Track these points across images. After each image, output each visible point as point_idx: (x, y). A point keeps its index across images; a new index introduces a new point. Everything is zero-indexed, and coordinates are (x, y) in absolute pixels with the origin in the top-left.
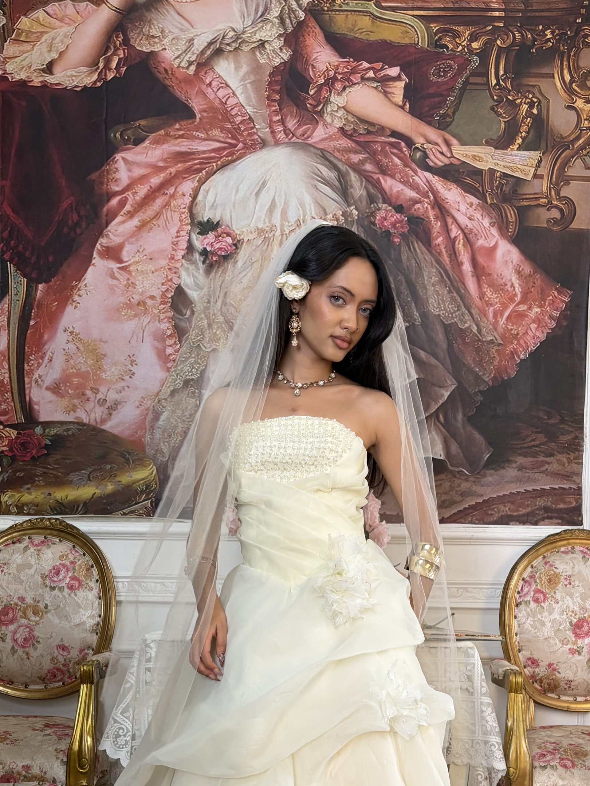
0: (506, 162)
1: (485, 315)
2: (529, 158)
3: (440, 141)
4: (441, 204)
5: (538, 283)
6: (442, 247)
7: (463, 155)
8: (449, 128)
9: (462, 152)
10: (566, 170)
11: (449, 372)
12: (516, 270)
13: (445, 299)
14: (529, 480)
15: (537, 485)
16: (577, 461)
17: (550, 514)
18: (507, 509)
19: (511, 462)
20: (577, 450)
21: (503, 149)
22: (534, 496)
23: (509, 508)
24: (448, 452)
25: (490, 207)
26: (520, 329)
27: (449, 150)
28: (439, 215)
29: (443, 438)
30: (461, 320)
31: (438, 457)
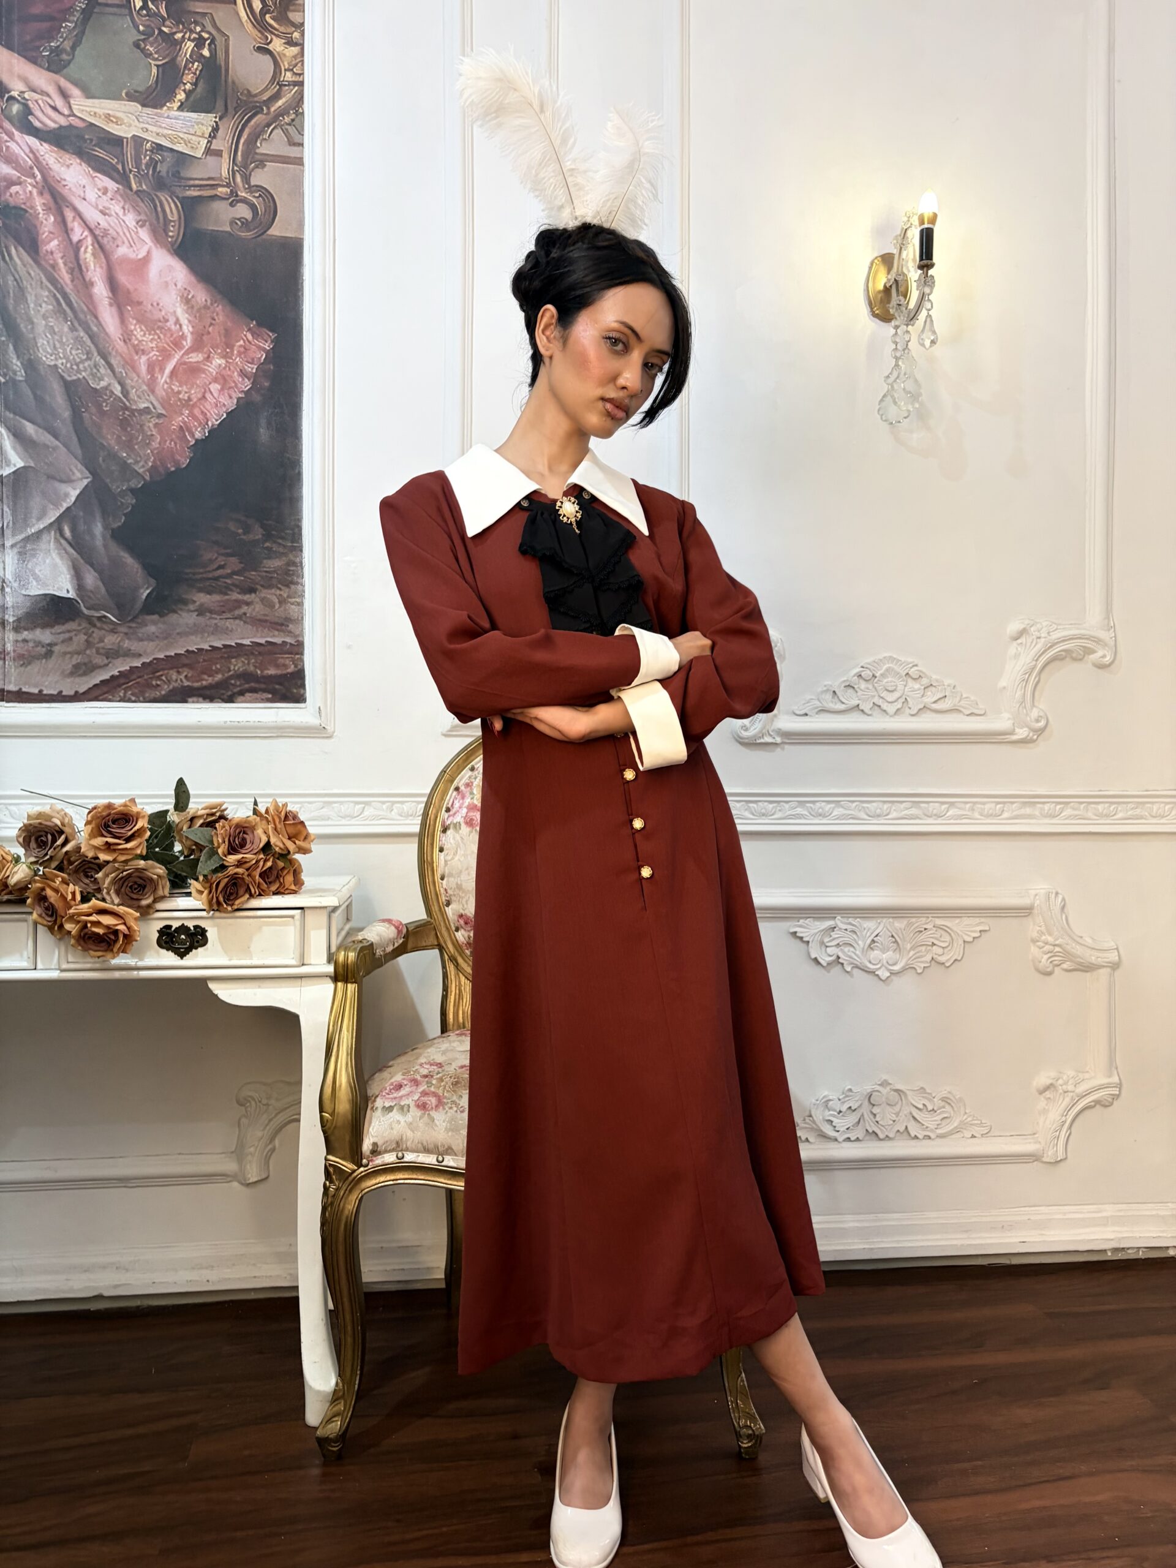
0: (160, 127)
1: (134, 368)
2: (198, 124)
3: (51, 90)
4: (54, 188)
5: (220, 319)
6: (58, 256)
7: (89, 113)
8: (65, 71)
9: (88, 109)
10: (259, 145)
11: (76, 458)
12: (182, 297)
13: (64, 340)
14: (217, 631)
15: (231, 639)
16: (294, 600)
17: (253, 684)
18: (182, 677)
19: (185, 602)
20: (292, 583)
21: (155, 107)
22: (226, 656)
23: (186, 676)
24: (80, 587)
25: (135, 196)
26: (193, 392)
27: (67, 105)
28: (52, 204)
29: (70, 564)
30: (94, 375)
31: (63, 594)
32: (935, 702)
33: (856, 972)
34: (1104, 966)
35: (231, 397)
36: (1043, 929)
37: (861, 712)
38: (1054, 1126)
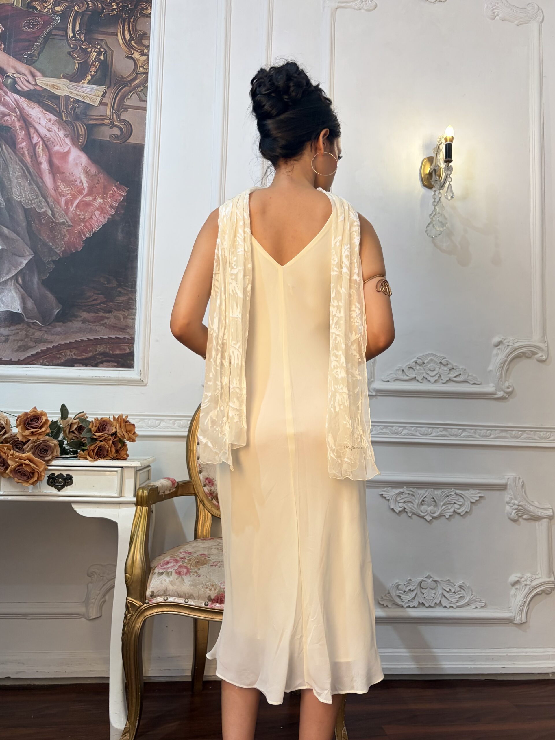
0: (78, 91)
1: (59, 203)
2: (96, 90)
3: (27, 73)
4: (26, 118)
5: (102, 180)
6: (25, 150)
7: (45, 84)
9: (43, 82)
10: (125, 101)
11: (27, 245)
12: (84, 170)
13: (26, 189)
14: (91, 331)
15: (98, 335)
16: (131, 317)
17: (108, 358)
18: (72, 353)
19: (76, 316)
20: (130, 308)
21: (77, 81)
22: (95, 343)
23: (74, 353)
24: (24, 307)
25: (64, 123)
26: (86, 215)
27: (34, 80)
28: (24, 126)
29: (20, 296)
30: (39, 206)
31: (16, 311)
32: (455, 377)
33: (414, 516)
34: (545, 518)
35: (105, 218)
36: (512, 496)
37: (417, 381)
38: (520, 603)
